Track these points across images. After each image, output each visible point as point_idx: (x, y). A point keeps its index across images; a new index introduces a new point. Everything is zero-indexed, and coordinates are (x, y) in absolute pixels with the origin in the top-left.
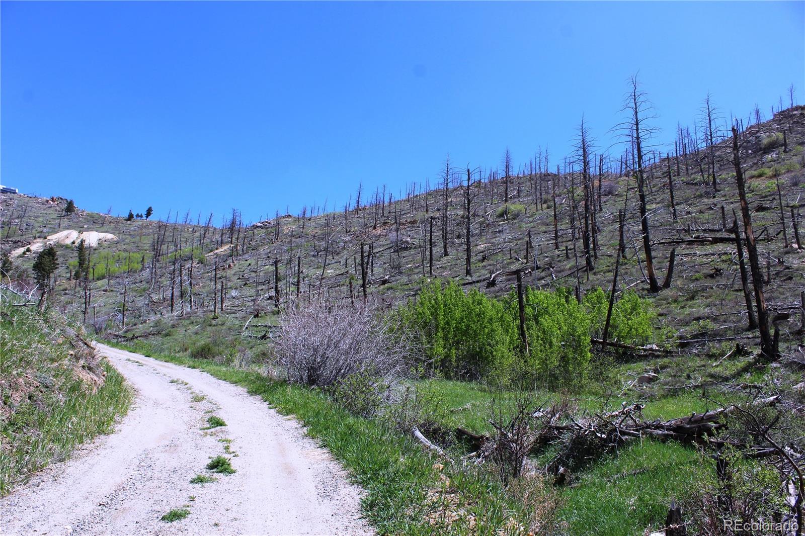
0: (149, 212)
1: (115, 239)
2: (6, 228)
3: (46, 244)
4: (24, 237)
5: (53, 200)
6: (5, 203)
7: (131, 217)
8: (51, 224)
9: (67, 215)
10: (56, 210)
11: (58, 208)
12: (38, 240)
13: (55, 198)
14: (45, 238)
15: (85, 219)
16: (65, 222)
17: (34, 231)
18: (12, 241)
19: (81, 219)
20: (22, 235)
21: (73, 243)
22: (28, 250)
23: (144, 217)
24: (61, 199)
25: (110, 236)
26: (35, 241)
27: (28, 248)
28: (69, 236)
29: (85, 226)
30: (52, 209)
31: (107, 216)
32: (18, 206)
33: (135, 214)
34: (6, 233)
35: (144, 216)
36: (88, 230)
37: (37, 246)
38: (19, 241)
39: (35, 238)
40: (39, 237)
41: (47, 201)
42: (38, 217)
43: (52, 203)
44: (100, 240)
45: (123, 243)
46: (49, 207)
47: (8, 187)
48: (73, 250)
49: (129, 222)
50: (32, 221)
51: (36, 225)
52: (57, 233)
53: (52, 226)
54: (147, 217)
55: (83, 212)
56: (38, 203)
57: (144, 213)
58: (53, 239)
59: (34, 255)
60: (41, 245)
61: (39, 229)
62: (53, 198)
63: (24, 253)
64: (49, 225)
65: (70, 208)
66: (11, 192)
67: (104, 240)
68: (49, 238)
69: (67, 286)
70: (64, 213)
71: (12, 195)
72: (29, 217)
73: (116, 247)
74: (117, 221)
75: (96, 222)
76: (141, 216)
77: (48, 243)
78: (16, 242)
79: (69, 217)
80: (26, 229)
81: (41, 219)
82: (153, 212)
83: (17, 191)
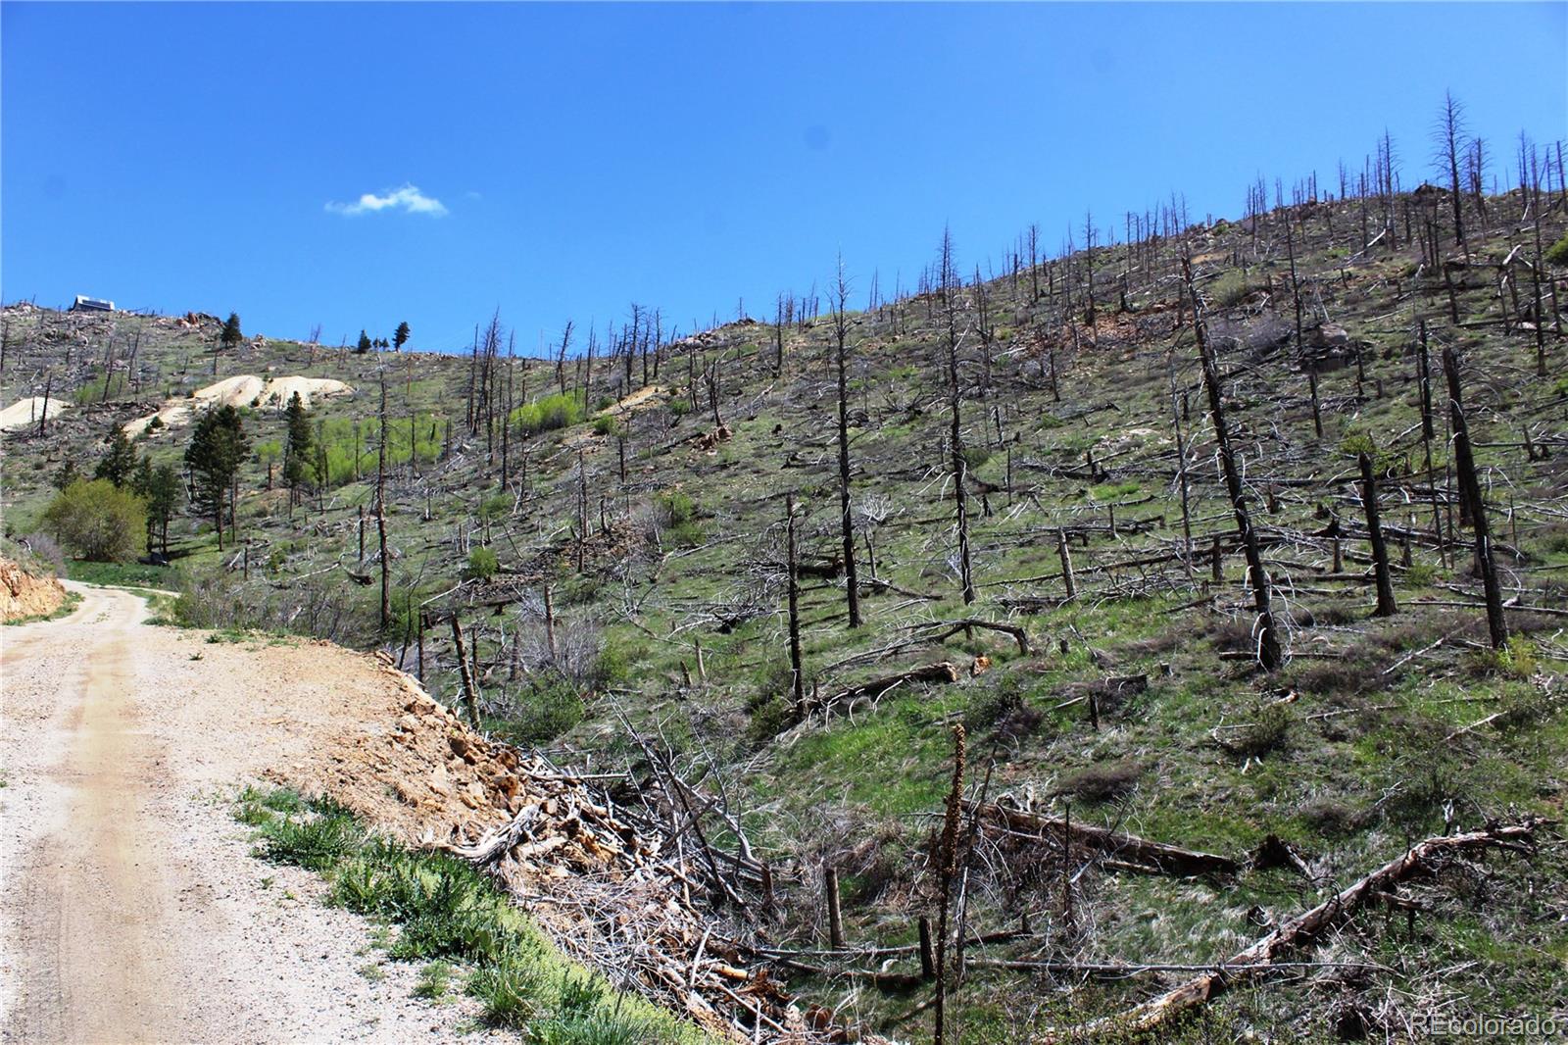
0: (402, 335)
1: (348, 392)
2: (102, 377)
3: (193, 408)
4: (142, 396)
5: (190, 319)
6: (91, 330)
7: (364, 345)
8: (195, 367)
9: (227, 348)
10: (200, 339)
11: (202, 335)
12: (174, 400)
13: (194, 315)
14: (190, 395)
15: (267, 353)
16: (225, 361)
17: (161, 382)
18: (116, 405)
19: (258, 354)
20: (137, 392)
21: (255, 403)
22: (157, 423)
23: (392, 347)
24: (207, 317)
25: (334, 385)
26: (169, 402)
27: (156, 418)
28: (241, 390)
29: (272, 368)
30: (192, 337)
31: (314, 346)
32: (119, 334)
33: (371, 338)
34: (102, 387)
35: (391, 344)
36: (280, 374)
37: (174, 414)
38: (132, 404)
39: (168, 397)
40: (176, 394)
41: (179, 323)
42: (164, 354)
43: (188, 325)
44: (313, 394)
45: (366, 399)
46: (184, 335)
47: (94, 300)
48: (257, 419)
49: (365, 356)
50: (153, 363)
51: (164, 370)
52: (213, 383)
53: (197, 371)
54: (397, 346)
55: (259, 340)
56: (160, 326)
57: (390, 337)
58: (210, 395)
59: (171, 434)
60: (184, 410)
61: (171, 379)
62: (190, 316)
63: (148, 430)
64: (191, 370)
65: (230, 332)
66: (100, 310)
67: (322, 394)
68: (199, 394)
69: (263, 503)
70: (219, 344)
71: (103, 314)
72: (146, 355)
73: (355, 408)
74: (340, 355)
75: (290, 358)
76: (385, 344)
77: (198, 406)
78: (126, 407)
79: (230, 351)
80: (143, 379)
81: (171, 359)
82: (410, 334)
83: (112, 307)
